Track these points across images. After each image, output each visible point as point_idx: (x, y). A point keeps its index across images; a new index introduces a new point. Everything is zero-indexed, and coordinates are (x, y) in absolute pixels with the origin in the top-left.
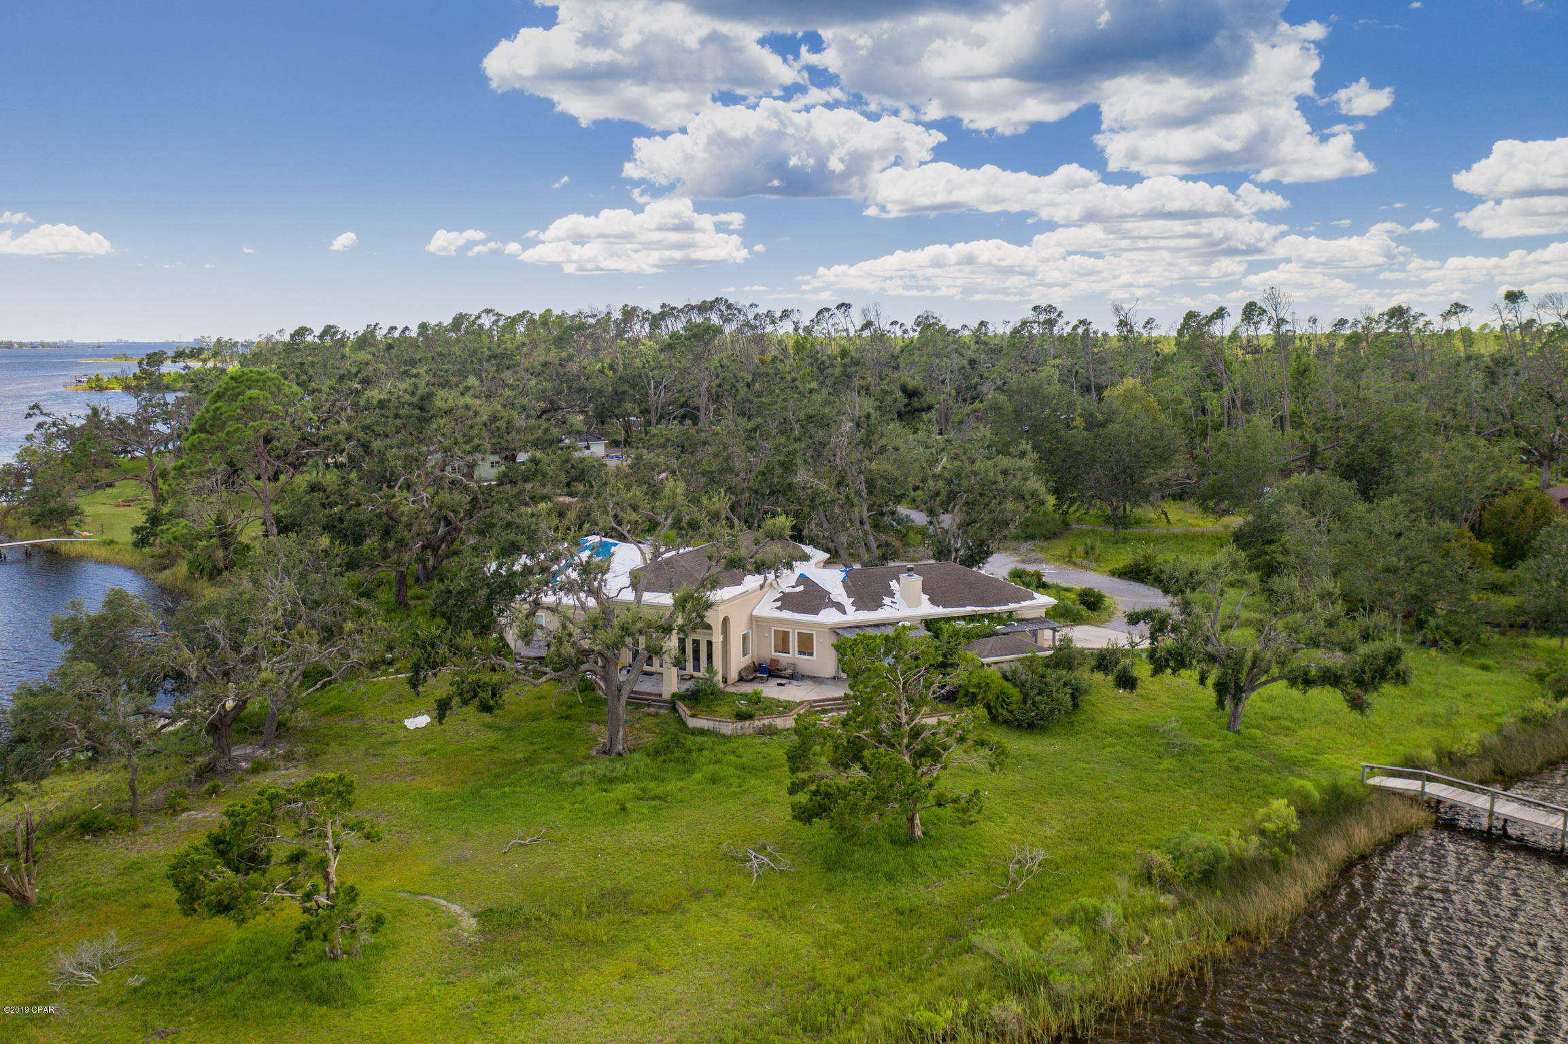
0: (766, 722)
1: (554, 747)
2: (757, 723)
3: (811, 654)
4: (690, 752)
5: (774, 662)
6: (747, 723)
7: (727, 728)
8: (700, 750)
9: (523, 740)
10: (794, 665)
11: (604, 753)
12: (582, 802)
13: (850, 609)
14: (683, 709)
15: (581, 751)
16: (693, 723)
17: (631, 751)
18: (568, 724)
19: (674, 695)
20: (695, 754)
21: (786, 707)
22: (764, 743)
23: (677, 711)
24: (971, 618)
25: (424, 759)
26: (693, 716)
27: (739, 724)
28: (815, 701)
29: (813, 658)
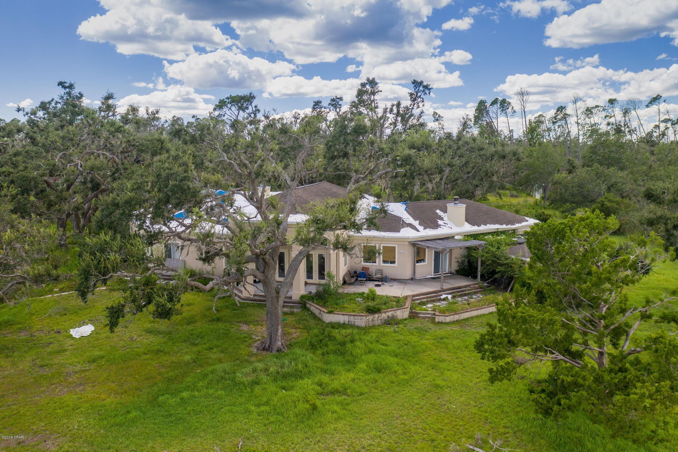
0: (390, 314)
1: (217, 346)
2: (384, 316)
3: (393, 262)
4: (343, 344)
5: (365, 269)
6: (376, 316)
7: (362, 321)
8: (352, 342)
9: (185, 341)
10: (381, 271)
11: (264, 349)
12: (267, 403)
13: (420, 228)
14: (314, 308)
15: (243, 351)
16: (328, 318)
17: (290, 346)
18: (221, 325)
19: (302, 297)
20: (349, 346)
21: (399, 302)
22: (395, 332)
23: (308, 310)
24: (496, 233)
25: (93, 366)
26: (330, 312)
27: (371, 317)
28: (414, 296)
29: (396, 265)
